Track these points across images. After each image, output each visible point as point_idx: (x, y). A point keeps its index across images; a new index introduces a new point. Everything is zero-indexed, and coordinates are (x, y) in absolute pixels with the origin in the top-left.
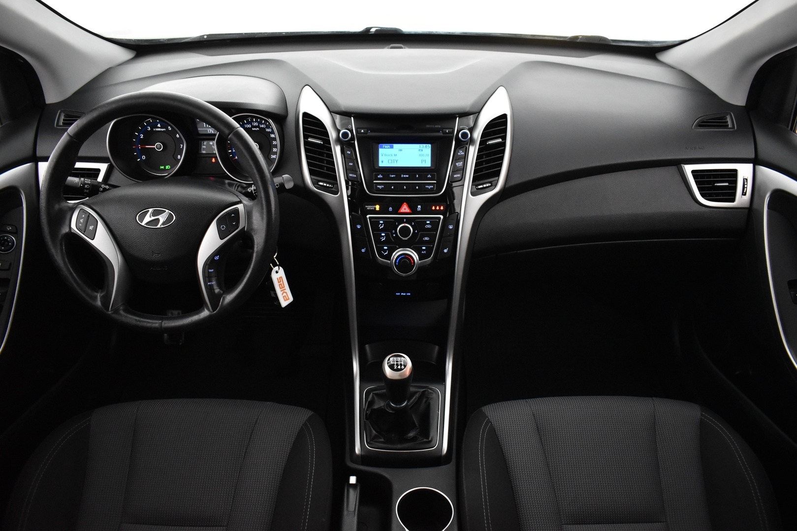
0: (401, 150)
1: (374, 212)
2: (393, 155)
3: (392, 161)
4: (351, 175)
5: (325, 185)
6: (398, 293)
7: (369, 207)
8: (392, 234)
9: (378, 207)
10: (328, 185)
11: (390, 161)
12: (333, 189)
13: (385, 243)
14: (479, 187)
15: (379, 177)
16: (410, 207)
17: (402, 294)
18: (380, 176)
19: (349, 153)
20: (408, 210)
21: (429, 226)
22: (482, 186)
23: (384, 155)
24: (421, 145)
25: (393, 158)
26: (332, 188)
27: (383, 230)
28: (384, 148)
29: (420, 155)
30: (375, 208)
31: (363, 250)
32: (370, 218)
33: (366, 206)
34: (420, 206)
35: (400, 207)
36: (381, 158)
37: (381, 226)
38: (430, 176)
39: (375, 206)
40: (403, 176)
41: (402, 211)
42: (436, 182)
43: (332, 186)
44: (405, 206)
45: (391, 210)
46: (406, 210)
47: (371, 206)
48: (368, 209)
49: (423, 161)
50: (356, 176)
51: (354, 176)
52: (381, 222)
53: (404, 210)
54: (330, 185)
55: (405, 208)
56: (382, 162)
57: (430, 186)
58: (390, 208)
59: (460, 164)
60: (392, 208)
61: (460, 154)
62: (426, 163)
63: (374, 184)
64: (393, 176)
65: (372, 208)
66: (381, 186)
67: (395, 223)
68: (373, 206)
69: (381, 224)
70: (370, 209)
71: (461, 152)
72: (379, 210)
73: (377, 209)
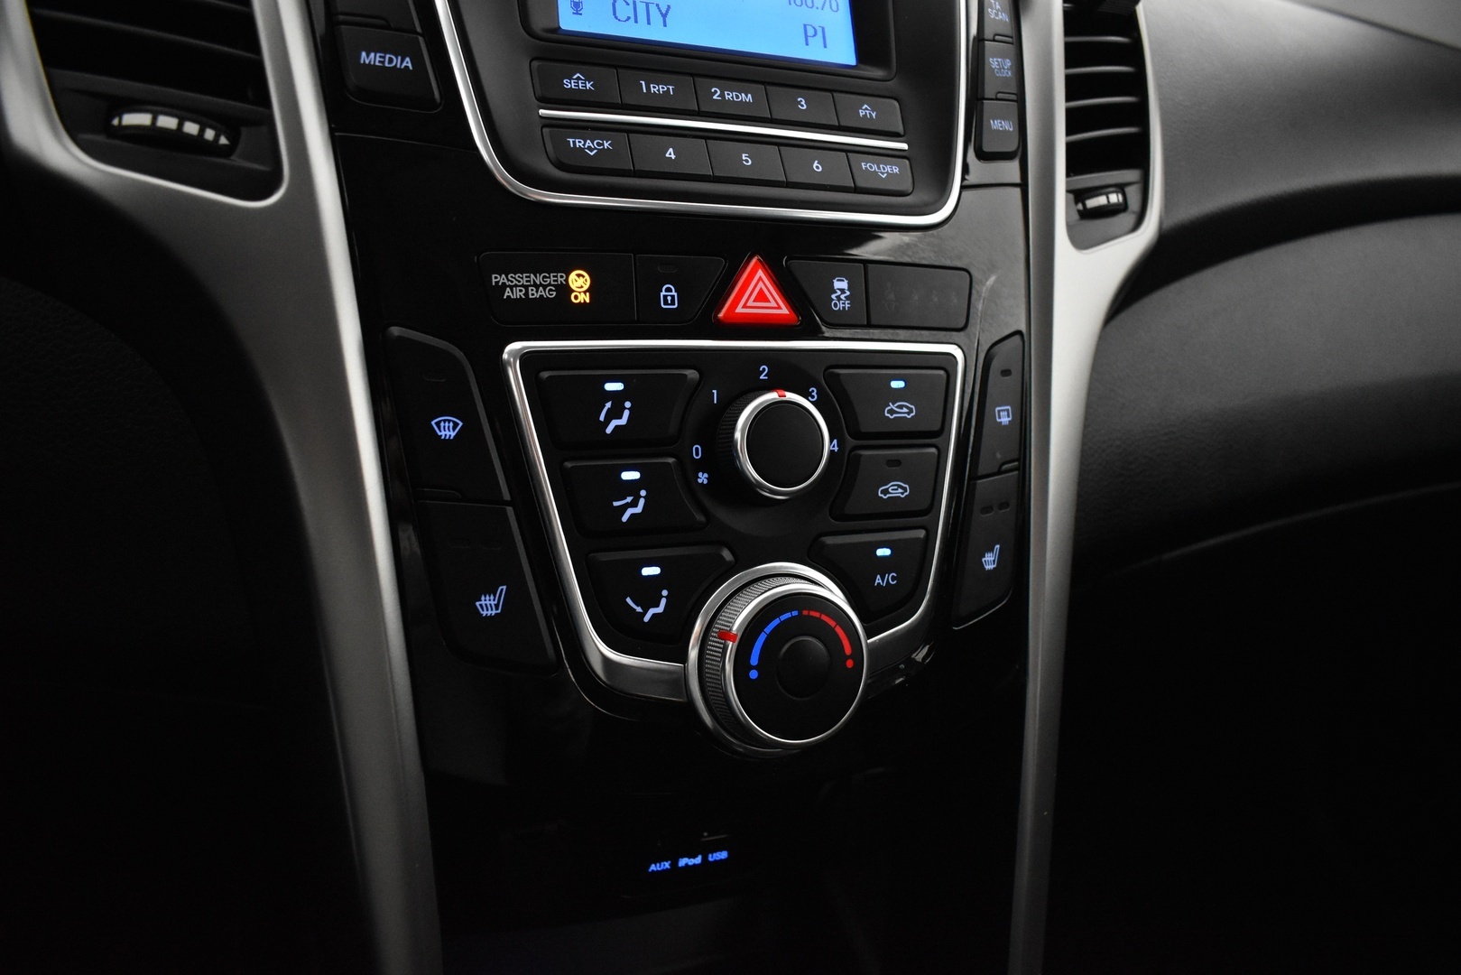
1: (559, 315)
3: (640, 11)
4: (369, 58)
5: (169, 122)
6: (659, 860)
7: (517, 286)
8: (688, 468)
9: (579, 283)
10: (191, 128)
11: (624, 11)
12: (236, 160)
13: (644, 535)
14: (1093, 203)
15: (569, 84)
16: (787, 285)
17: (683, 862)
18: (576, 82)
20: (777, 307)
22: (1102, 201)
26: (227, 152)
27: (626, 446)
30: (565, 290)
31: (488, 605)
32: (528, 359)
33: (498, 279)
34: (844, 285)
35: (726, 284)
37: (615, 413)
38: (866, 109)
39: (559, 274)
40: (722, 95)
41: (739, 310)
42: (905, 146)
43: (223, 140)
44: (760, 273)
45: (673, 303)
46: (769, 301)
47: (529, 277)
48: (509, 297)
49: (810, 32)
50: (410, 65)
51: (401, 64)
52: (610, 387)
53: (754, 301)
54: (211, 127)
55: (761, 289)
56: (577, 11)
57: (879, 168)
58: (662, 294)
59: (1004, 68)
60: (674, 293)
61: (997, 15)
62: (825, 47)
63: (546, 130)
64: (658, 90)
65: (536, 286)
66: (588, 141)
67: (715, 391)
68: (549, 277)
69: (608, 405)
70: (526, 294)
71: (998, 7)
72: (588, 301)
73: (576, 297)
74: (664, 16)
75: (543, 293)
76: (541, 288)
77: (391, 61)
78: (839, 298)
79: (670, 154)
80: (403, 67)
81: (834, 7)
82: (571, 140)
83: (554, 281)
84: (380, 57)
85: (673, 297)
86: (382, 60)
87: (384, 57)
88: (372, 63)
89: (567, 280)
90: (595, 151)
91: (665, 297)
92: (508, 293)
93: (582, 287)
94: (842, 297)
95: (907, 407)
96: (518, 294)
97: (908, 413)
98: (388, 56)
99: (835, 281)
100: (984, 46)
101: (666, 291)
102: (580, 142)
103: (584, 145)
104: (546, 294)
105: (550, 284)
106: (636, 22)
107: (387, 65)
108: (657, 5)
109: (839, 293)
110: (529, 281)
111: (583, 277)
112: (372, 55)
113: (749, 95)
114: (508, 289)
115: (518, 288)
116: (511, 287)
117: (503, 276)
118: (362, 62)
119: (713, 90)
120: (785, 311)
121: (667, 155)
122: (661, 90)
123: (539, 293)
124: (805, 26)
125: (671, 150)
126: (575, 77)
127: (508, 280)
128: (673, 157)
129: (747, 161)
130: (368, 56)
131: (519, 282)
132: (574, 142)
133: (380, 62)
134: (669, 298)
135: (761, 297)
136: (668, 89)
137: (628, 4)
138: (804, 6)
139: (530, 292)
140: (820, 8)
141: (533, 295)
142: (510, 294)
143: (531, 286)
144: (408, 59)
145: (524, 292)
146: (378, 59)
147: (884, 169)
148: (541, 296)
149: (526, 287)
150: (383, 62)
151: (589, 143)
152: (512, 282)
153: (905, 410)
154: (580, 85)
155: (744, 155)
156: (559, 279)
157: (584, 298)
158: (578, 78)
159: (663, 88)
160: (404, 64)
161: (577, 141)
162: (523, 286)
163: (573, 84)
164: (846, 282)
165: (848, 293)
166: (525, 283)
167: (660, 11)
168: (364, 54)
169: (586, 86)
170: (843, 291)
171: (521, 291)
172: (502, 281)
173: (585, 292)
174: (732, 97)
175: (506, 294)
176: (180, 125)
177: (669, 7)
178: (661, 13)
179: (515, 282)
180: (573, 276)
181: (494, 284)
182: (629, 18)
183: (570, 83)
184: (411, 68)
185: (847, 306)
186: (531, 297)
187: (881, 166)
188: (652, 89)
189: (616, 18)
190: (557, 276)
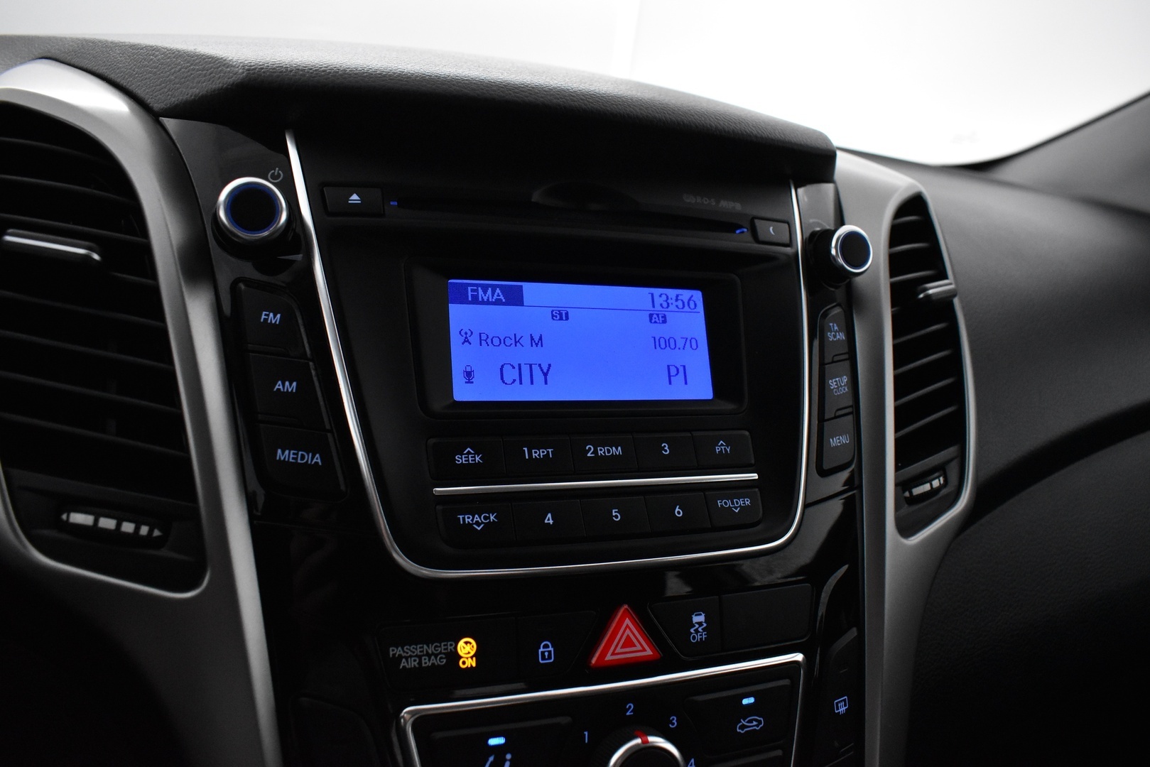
0: (561, 315)
1: (449, 680)
2: (526, 341)
3: (524, 373)
4: (284, 455)
7: (411, 657)
9: (466, 649)
10: (128, 527)
11: (510, 374)
12: (164, 552)
14: (918, 491)
15: (460, 460)
16: (650, 631)
18: (469, 457)
19: (274, 318)
20: (643, 649)
21: (752, 724)
22: (927, 487)
23: (474, 339)
24: (657, 291)
25: (527, 354)
26: (159, 544)
28: (476, 301)
29: (657, 342)
30: (454, 657)
33: (395, 651)
34: (701, 618)
35: (598, 630)
36: (460, 357)
38: (722, 445)
39: (449, 643)
40: (595, 452)
41: (609, 657)
42: (755, 476)
43: (156, 533)
44: (627, 621)
45: (550, 657)
46: (635, 646)
47: (423, 647)
48: (404, 667)
49: (673, 371)
50: (319, 461)
51: (312, 460)
52: (493, 742)
53: (621, 648)
54: (145, 524)
55: (628, 636)
56: (469, 379)
57: (733, 503)
58: (540, 651)
59: (841, 386)
60: (551, 649)
61: (835, 336)
62: (686, 383)
63: (439, 508)
64: (539, 455)
65: (429, 655)
66: (476, 516)
67: (586, 733)
68: (440, 646)
69: (491, 759)
70: (420, 663)
71: (836, 328)
72: (474, 665)
73: (464, 663)
74: (545, 375)
75: (435, 661)
76: (433, 657)
77: (303, 458)
78: (697, 631)
79: (549, 520)
80: (313, 463)
81: (694, 346)
82: (461, 517)
83: (444, 649)
84: (294, 454)
85: (550, 652)
86: (295, 456)
87: (297, 454)
88: (287, 459)
89: (456, 648)
90: (482, 525)
91: (543, 653)
92: (403, 663)
93: (469, 653)
94: (700, 629)
95: (756, 720)
96: (413, 663)
97: (757, 726)
98: (300, 453)
99: (693, 616)
100: (824, 368)
101: (544, 648)
102: (469, 518)
103: (472, 520)
104: (437, 662)
105: (441, 653)
106: (521, 383)
107: (299, 461)
108: (540, 365)
109: (697, 626)
110: (423, 651)
111: (470, 643)
112: (287, 452)
113: (619, 448)
114: (404, 660)
115: (413, 659)
116: (407, 658)
117: (400, 648)
118: (278, 458)
119: (587, 448)
120: (649, 652)
121: (546, 521)
122: (542, 454)
123: (431, 662)
124: (668, 366)
125: (549, 515)
126: (465, 452)
127: (404, 652)
128: (551, 522)
129: (616, 517)
130: (283, 453)
131: (414, 652)
132: (464, 519)
133: (293, 458)
134: (546, 654)
135: (629, 643)
136: (548, 452)
137: (514, 368)
138: (668, 348)
139: (423, 662)
140: (682, 348)
141: (426, 663)
142: (406, 664)
143: (424, 655)
144: (318, 455)
145: (417, 661)
146: (291, 456)
147: (737, 503)
148: (433, 664)
149: (420, 657)
150: (296, 459)
151: (477, 518)
152: (407, 653)
153: (755, 723)
154: (470, 459)
155: (614, 511)
156: (449, 648)
157: (471, 663)
158: (469, 453)
159: (543, 452)
160: (315, 460)
161: (466, 516)
162: (416, 656)
163: (464, 459)
164: (703, 615)
165: (705, 625)
166: (419, 654)
167: (542, 370)
168: (279, 451)
169: (475, 460)
170: (700, 624)
171: (415, 661)
172: (398, 653)
173: (472, 657)
174: (604, 453)
175: (402, 665)
176: (119, 525)
177: (550, 365)
178: (543, 372)
179: (410, 653)
180: (461, 643)
181: (391, 656)
182: (514, 380)
183: (462, 459)
184: (320, 464)
185: (704, 636)
186: (423, 665)
187: (735, 500)
188: (534, 455)
189: (503, 382)
190: (446, 645)
